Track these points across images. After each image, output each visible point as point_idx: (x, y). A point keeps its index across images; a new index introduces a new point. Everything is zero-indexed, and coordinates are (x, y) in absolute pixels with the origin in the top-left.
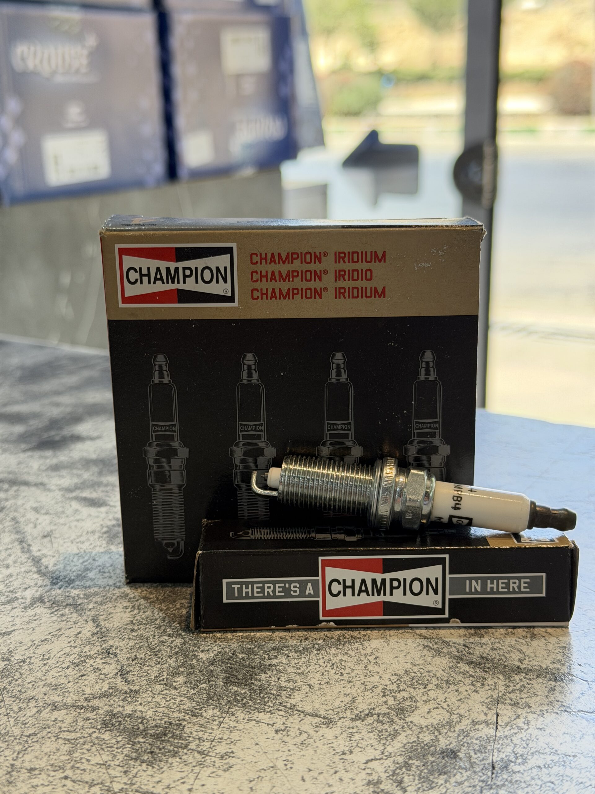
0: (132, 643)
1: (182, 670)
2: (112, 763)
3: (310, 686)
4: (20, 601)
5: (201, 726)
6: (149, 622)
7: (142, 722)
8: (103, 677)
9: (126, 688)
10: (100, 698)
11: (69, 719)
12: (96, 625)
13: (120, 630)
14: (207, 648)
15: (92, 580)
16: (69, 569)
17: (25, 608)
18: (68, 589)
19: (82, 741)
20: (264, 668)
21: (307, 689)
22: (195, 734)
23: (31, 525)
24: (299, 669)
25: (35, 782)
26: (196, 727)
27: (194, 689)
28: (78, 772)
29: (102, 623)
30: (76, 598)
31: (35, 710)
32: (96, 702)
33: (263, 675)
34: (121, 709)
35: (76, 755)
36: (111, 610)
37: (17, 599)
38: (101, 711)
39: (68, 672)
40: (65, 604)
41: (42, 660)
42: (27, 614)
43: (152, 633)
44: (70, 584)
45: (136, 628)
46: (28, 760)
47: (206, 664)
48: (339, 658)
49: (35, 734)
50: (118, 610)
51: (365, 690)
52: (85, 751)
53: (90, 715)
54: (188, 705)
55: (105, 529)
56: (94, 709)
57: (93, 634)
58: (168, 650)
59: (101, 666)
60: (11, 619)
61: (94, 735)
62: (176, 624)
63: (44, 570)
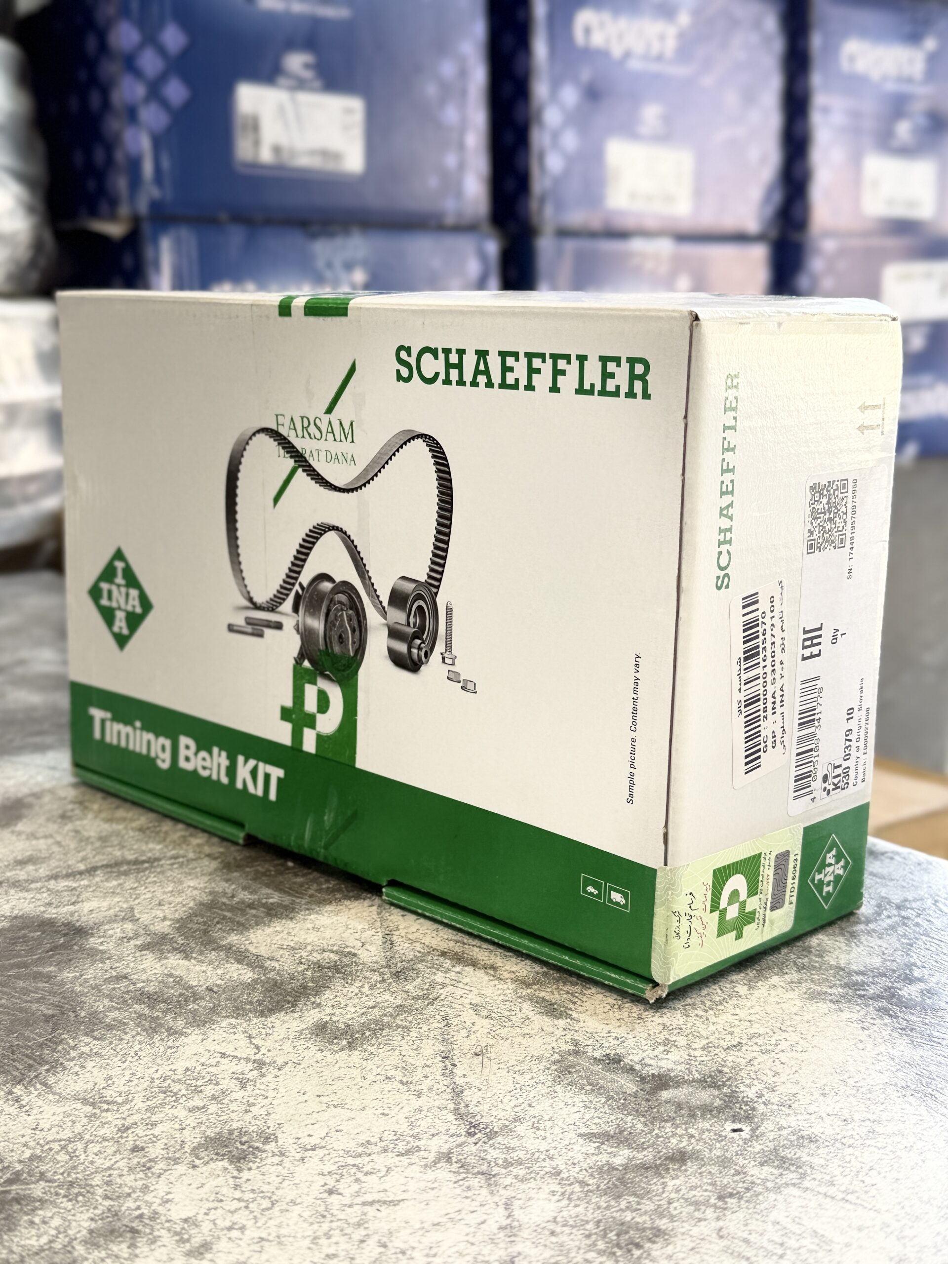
4: (422, 1153)
6: (577, 1223)
12: (507, 1214)
13: (538, 1229)
15: (521, 1137)
16: (495, 1114)
17: (426, 1166)
18: (486, 1147)
23: (464, 1033)
29: (516, 1213)
30: (493, 1164)
36: (532, 1194)
37: (419, 1149)
40: (476, 1170)
42: (425, 1177)
43: (577, 1243)
44: (490, 1139)
45: (558, 1229)
50: (543, 1195)
55: (557, 1057)
57: (501, 1228)
60: (403, 1181)
62: (612, 1235)
63: (463, 1110)
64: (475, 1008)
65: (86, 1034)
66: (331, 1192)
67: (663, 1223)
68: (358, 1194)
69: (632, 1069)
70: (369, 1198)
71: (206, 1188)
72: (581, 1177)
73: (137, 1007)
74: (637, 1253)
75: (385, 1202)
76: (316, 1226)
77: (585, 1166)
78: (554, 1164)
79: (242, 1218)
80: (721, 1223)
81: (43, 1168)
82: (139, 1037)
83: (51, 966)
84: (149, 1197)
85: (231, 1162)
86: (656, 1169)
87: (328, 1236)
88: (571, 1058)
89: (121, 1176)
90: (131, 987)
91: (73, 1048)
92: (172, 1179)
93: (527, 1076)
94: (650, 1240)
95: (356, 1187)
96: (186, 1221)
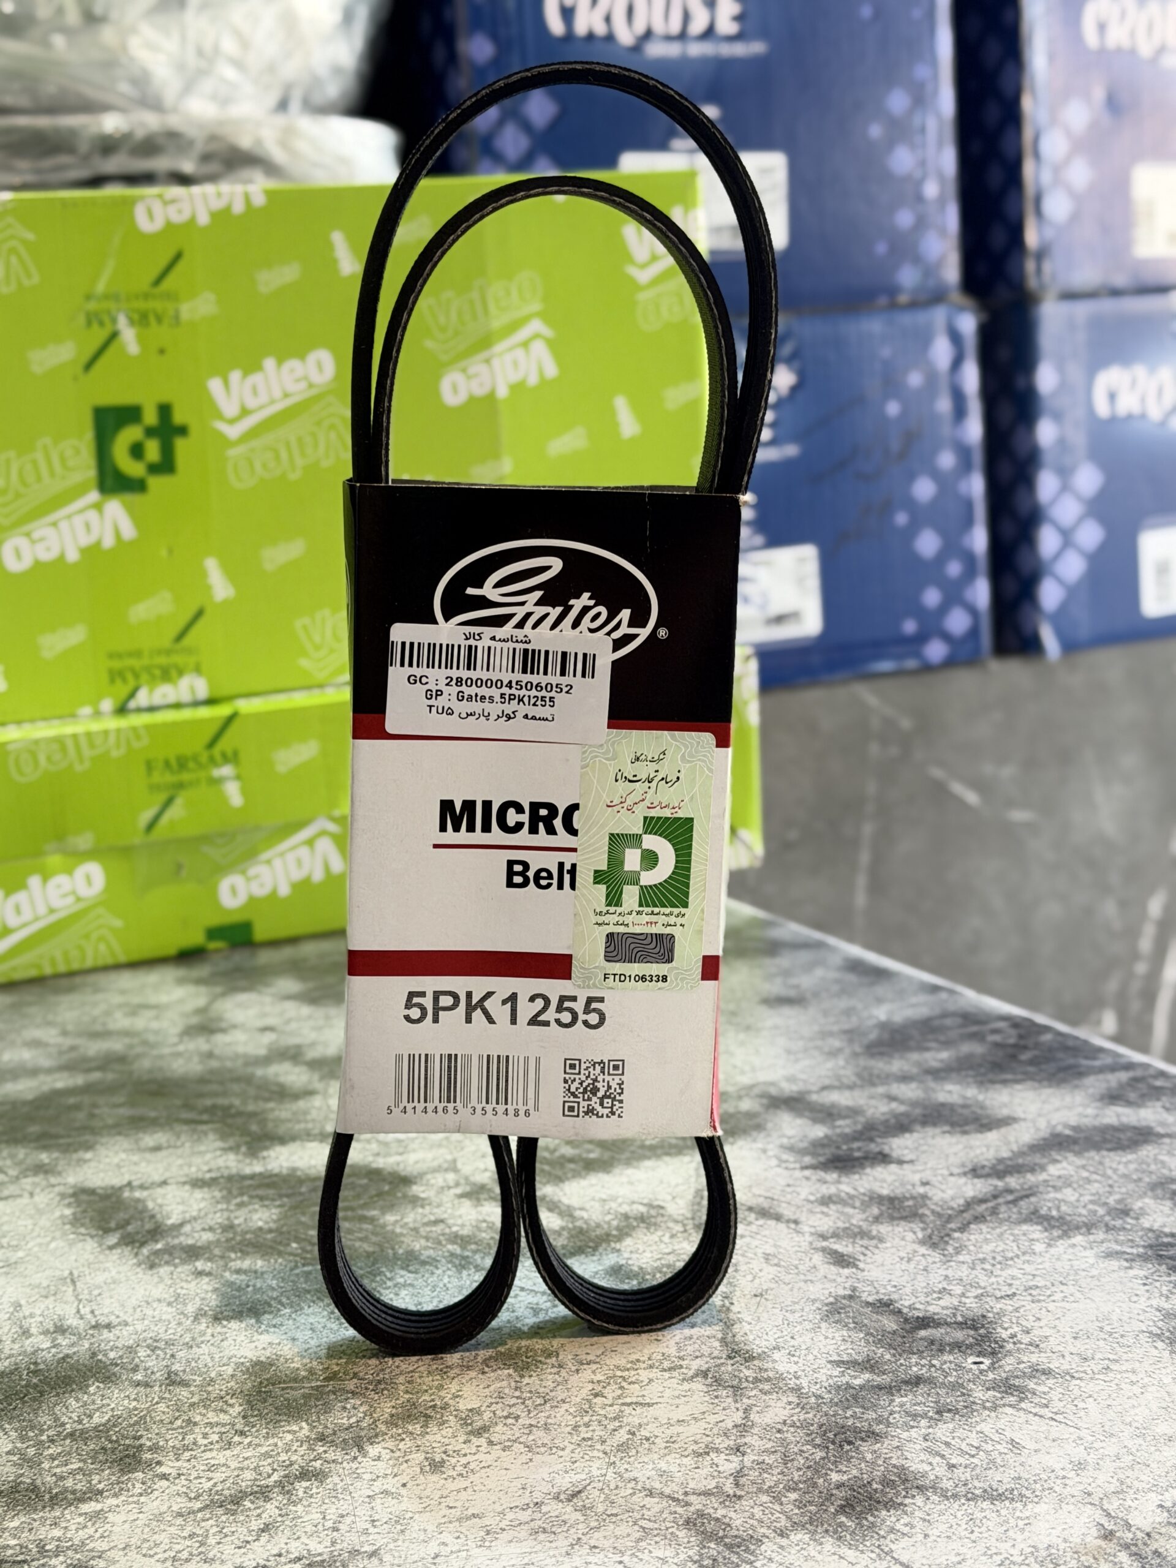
0: (769, 1445)
1: (801, 1486)
2: (671, 1560)
3: (926, 1536)
4: (683, 1370)
5: (782, 1547)
6: (805, 1425)
7: (724, 1530)
8: (716, 1474)
9: (731, 1492)
10: (700, 1494)
11: (657, 1508)
12: (744, 1416)
13: (767, 1428)
14: (844, 1469)
15: (774, 1361)
16: (758, 1343)
17: (684, 1379)
18: (742, 1368)
19: (656, 1532)
20: (890, 1505)
21: (921, 1537)
22: (769, 1552)
23: (750, 1277)
24: (929, 1515)
25: (590, 1559)
26: (775, 1547)
27: (799, 1508)
28: (635, 1560)
29: (752, 1417)
30: (743, 1380)
31: (631, 1491)
32: (692, 1498)
33: (884, 1513)
34: (712, 1511)
35: (643, 1544)
36: (772, 1403)
37: (681, 1367)
38: (692, 1509)
39: (685, 1461)
40: (728, 1384)
41: (667, 1442)
42: (680, 1387)
43: (798, 1439)
44: (746, 1361)
45: (785, 1429)
46: (596, 1538)
47: (832, 1486)
48: (984, 1514)
49: (616, 1515)
50: (779, 1404)
51: (985, 1554)
52: (653, 1542)
53: (680, 1510)
54: (783, 1522)
55: (831, 1300)
56: (687, 1504)
57: (736, 1426)
58: (802, 1462)
59: (721, 1462)
60: (661, 1389)
61: (670, 1530)
62: (831, 1435)
63: (729, 1338)
64: (767, 1257)
65: (402, 1268)
66: (596, 1395)
67: (878, 1428)
68: (619, 1397)
69: (900, 1312)
70: (628, 1400)
71: (492, 1388)
72: (819, 1392)
73: (450, 1247)
74: (847, 1447)
75: (641, 1404)
76: (578, 1419)
77: (826, 1384)
78: (798, 1382)
79: (518, 1410)
80: (931, 1430)
81: (356, 1370)
82: (449, 1273)
83: (375, 1209)
84: (443, 1393)
85: (516, 1371)
86: (889, 1390)
87: (587, 1425)
88: (844, 1301)
89: (421, 1377)
90: (447, 1231)
91: (389, 1279)
92: (464, 1381)
93: (797, 1315)
94: (862, 1440)
95: (620, 1392)
96: (471, 1410)
